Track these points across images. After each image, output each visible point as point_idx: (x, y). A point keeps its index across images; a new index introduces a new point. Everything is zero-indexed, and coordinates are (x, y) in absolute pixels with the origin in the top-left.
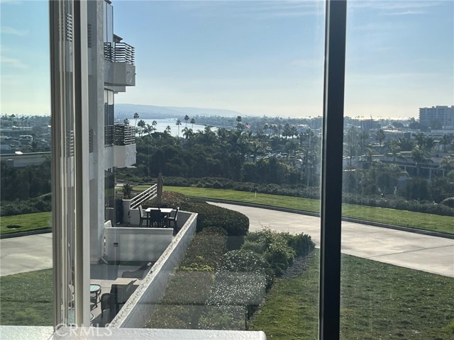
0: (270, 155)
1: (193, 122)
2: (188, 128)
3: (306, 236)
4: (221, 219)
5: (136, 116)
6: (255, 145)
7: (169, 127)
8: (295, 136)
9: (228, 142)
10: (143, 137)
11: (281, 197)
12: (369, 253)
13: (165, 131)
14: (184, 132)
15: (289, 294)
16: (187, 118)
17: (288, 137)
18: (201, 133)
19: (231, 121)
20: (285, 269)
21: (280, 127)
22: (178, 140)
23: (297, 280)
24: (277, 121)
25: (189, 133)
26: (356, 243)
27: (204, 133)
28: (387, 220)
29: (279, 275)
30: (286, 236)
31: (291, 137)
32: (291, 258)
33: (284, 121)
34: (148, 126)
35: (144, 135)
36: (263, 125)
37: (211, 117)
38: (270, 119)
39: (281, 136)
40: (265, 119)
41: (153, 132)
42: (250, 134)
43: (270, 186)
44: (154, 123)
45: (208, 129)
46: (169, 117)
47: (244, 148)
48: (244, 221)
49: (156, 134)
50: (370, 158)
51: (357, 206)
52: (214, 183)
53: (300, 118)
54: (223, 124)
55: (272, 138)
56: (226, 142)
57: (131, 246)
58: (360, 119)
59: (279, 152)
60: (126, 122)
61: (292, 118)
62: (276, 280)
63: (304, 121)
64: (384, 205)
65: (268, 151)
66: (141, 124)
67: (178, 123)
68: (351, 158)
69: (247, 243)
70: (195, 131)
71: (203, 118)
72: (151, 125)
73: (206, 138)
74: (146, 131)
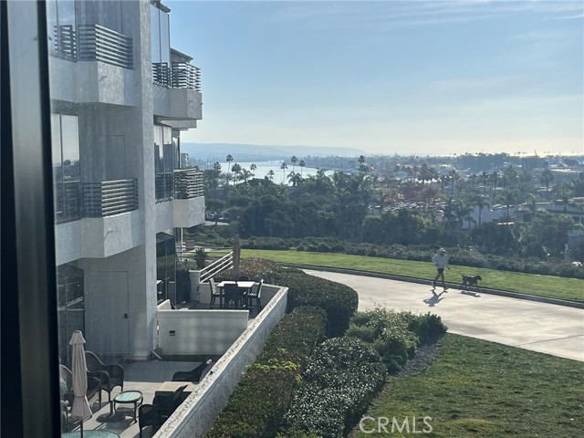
0: (402, 205)
1: (302, 164)
2: (296, 173)
3: (434, 317)
4: (319, 295)
5: (229, 159)
6: (381, 193)
7: (271, 172)
8: (434, 180)
9: (347, 190)
10: (238, 186)
11: (408, 262)
12: (521, 339)
13: (266, 177)
14: (290, 178)
15: (405, 399)
16: (294, 160)
17: (425, 181)
18: (312, 179)
19: (351, 162)
20: (403, 363)
21: (415, 169)
22: (282, 188)
23: (419, 379)
24: (412, 160)
25: (296, 178)
26: (504, 324)
27: (316, 178)
28: (547, 292)
29: (393, 371)
30: (406, 317)
31: (429, 182)
32: (412, 349)
33: (422, 161)
34: (245, 171)
35: (239, 182)
36: (393, 166)
37: (327, 158)
38: (403, 158)
39: (416, 180)
40: (396, 158)
41: (251, 178)
42: (376, 178)
43: (393, 248)
44: (253, 167)
45: (320, 173)
46: (273, 158)
47: (367, 197)
48: (351, 297)
49: (255, 182)
50: (533, 207)
51: (508, 273)
52: (320, 244)
53: (442, 156)
54: (341, 167)
55: (405, 183)
56: (343, 189)
57: (193, 334)
58: (521, 156)
59: (413, 202)
60: (217, 166)
61: (431, 156)
62: (391, 379)
63: (446, 160)
64: (545, 272)
65: (399, 200)
66: (236, 169)
67: (284, 166)
68: (508, 207)
69: (353, 327)
70: (304, 176)
71: (316, 159)
72: (248, 169)
73: (318, 185)
74: (241, 178)
